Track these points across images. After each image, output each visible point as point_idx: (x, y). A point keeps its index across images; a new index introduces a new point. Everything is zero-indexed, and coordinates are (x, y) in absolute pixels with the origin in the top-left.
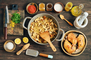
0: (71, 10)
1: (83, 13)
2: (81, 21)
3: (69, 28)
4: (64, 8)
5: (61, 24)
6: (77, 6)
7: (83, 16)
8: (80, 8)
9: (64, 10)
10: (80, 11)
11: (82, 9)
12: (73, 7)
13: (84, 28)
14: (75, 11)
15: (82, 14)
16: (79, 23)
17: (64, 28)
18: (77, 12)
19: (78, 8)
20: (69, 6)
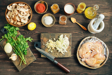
0: (84, 11)
1: (98, 15)
2: (96, 25)
3: (82, 32)
4: (76, 9)
5: (73, 28)
6: (91, 8)
7: (99, 19)
8: (94, 9)
9: (76, 11)
10: (95, 13)
11: (97, 10)
12: (86, 8)
13: (100, 32)
14: (89, 13)
15: (97, 17)
16: (94, 27)
17: (77, 32)
18: (91, 14)
19: (92, 9)
20: (82, 7)
